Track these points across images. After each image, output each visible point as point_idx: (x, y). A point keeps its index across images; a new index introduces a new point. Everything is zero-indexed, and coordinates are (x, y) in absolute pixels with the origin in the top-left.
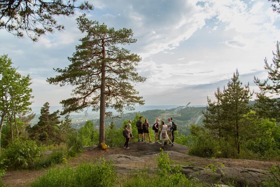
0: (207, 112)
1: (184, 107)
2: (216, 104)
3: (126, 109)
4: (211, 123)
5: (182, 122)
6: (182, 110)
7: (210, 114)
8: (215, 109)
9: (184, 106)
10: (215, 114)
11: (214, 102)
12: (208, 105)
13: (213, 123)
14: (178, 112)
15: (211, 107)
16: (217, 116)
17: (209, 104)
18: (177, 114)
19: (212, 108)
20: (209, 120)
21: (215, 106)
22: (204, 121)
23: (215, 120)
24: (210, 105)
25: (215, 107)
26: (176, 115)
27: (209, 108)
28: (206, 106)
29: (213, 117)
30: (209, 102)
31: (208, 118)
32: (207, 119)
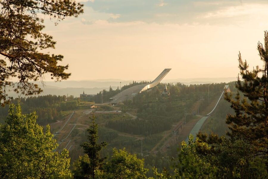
0: (238, 94)
1: (148, 86)
2: (260, 75)
3: (15, 90)
4: (248, 124)
5: (139, 138)
6: (140, 96)
7: (244, 102)
8: (257, 87)
9: (145, 83)
10: (258, 101)
11: (255, 69)
12: (241, 77)
13: (252, 124)
14: (125, 103)
15: (248, 83)
16: (262, 107)
17: (242, 73)
18: (124, 112)
19: (251, 84)
20: (243, 116)
21: (258, 78)
22: (230, 120)
23: (258, 115)
24: (245, 77)
25: (258, 82)
26: (117, 114)
27: (242, 85)
28: (237, 80)
29: (252, 109)
30: (242, 69)
31: (241, 111)
32: (238, 114)
